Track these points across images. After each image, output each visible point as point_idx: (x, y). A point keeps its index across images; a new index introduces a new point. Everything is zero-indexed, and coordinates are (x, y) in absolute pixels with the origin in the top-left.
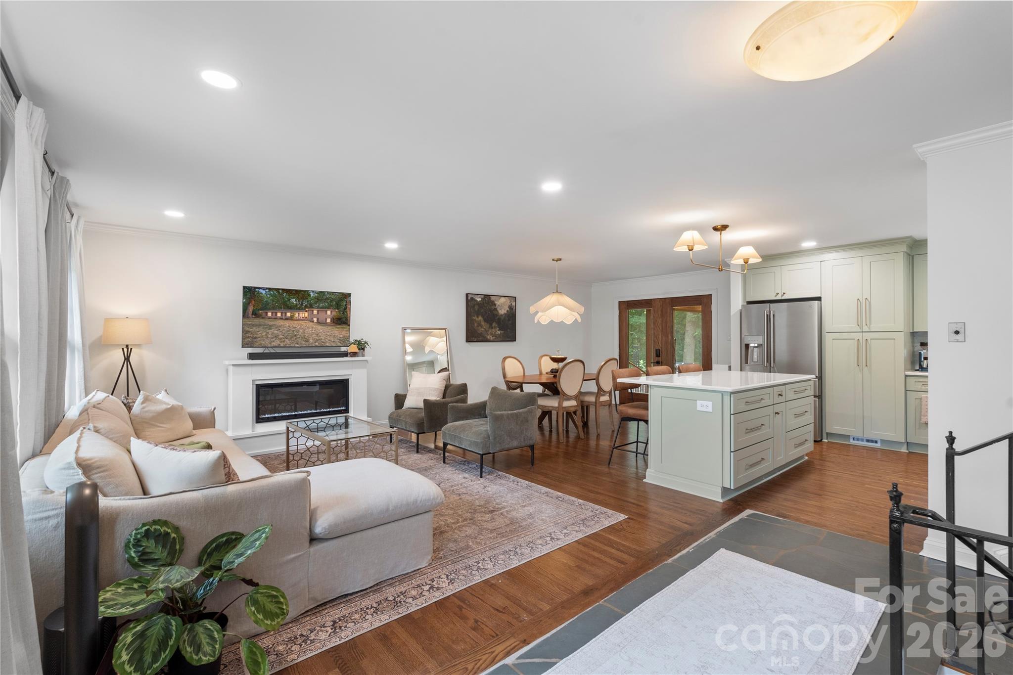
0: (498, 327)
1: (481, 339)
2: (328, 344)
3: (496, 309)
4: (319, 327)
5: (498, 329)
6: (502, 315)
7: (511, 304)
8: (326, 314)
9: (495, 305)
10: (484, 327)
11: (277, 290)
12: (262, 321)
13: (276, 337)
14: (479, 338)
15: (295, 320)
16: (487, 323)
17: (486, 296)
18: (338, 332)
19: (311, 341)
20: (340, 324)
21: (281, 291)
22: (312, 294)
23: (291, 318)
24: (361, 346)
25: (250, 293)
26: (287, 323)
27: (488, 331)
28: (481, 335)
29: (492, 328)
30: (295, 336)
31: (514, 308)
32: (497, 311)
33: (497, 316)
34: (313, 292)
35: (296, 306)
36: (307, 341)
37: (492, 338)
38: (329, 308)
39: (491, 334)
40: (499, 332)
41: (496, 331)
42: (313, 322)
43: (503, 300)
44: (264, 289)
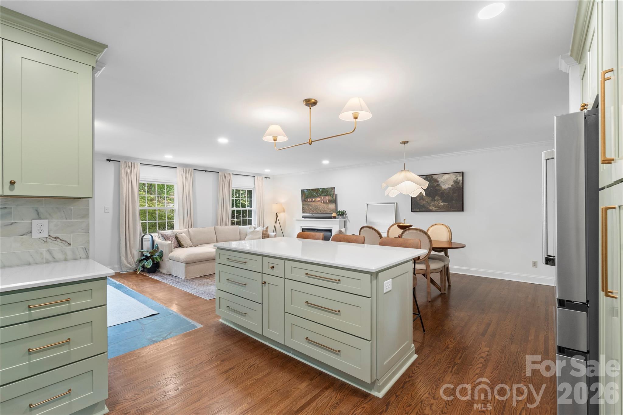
0: (442, 200)
1: (423, 209)
2: (328, 213)
3: (439, 185)
4: (324, 205)
5: (441, 201)
6: (445, 190)
7: (457, 179)
8: (326, 198)
9: (438, 182)
10: (426, 200)
11: (309, 189)
12: (307, 203)
13: (311, 209)
14: (422, 208)
15: (316, 202)
16: (430, 197)
17: (428, 176)
18: (332, 206)
19: (322, 211)
20: (332, 203)
21: (310, 190)
22: (320, 190)
23: (314, 201)
24: (342, 214)
25: (302, 191)
26: (314, 203)
27: (431, 203)
28: (423, 206)
29: (435, 201)
30: (317, 209)
31: (461, 182)
32: (440, 186)
33: (440, 190)
34: (321, 189)
35: (316, 195)
36: (321, 211)
37: (434, 209)
38: (327, 195)
39: (434, 206)
40: (442, 204)
41: (439, 203)
42: (322, 202)
43: (446, 176)
44: (306, 190)
